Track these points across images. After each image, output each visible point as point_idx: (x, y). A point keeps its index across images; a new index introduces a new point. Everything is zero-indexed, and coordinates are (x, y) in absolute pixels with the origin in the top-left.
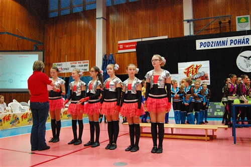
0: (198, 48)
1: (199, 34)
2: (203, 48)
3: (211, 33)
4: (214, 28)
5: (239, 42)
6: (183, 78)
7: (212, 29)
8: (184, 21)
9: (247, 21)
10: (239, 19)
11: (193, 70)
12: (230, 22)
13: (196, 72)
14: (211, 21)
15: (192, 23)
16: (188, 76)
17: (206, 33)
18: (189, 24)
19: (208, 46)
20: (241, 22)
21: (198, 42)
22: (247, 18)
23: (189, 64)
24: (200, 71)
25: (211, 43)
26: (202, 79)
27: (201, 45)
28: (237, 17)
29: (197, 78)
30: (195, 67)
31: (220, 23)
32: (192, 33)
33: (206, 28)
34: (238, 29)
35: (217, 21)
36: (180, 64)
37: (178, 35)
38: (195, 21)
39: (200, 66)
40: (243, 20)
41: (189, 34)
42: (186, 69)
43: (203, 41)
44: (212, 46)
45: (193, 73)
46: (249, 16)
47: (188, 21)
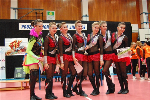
0: (20, 28)
1: (22, 19)
2: (23, 29)
3: (30, 19)
4: (32, 16)
5: (47, 27)
6: (8, 50)
7: (31, 17)
8: (11, 8)
9: (53, 15)
10: (49, 13)
11: (16, 44)
12: (42, 14)
13: (18, 46)
14: (30, 11)
15: (16, 11)
16: (12, 48)
17: (27, 19)
18: (14, 11)
19: (27, 28)
20: (49, 15)
21: (20, 25)
22: (53, 13)
23: (13, 40)
24: (21, 45)
25: (29, 26)
26: (23, 51)
27: (22, 27)
28: (47, 11)
29: (19, 50)
30: (17, 42)
31: (36, 13)
32: (17, 18)
33: (27, 16)
34: (48, 19)
35: (34, 12)
36: (6, 40)
37: (6, 18)
38: (19, 9)
39: (21, 42)
40: (51, 14)
41: (14, 18)
42: (11, 43)
43: (24, 24)
44: (30, 28)
45: (16, 47)
46: (54, 11)
47: (14, 9)
